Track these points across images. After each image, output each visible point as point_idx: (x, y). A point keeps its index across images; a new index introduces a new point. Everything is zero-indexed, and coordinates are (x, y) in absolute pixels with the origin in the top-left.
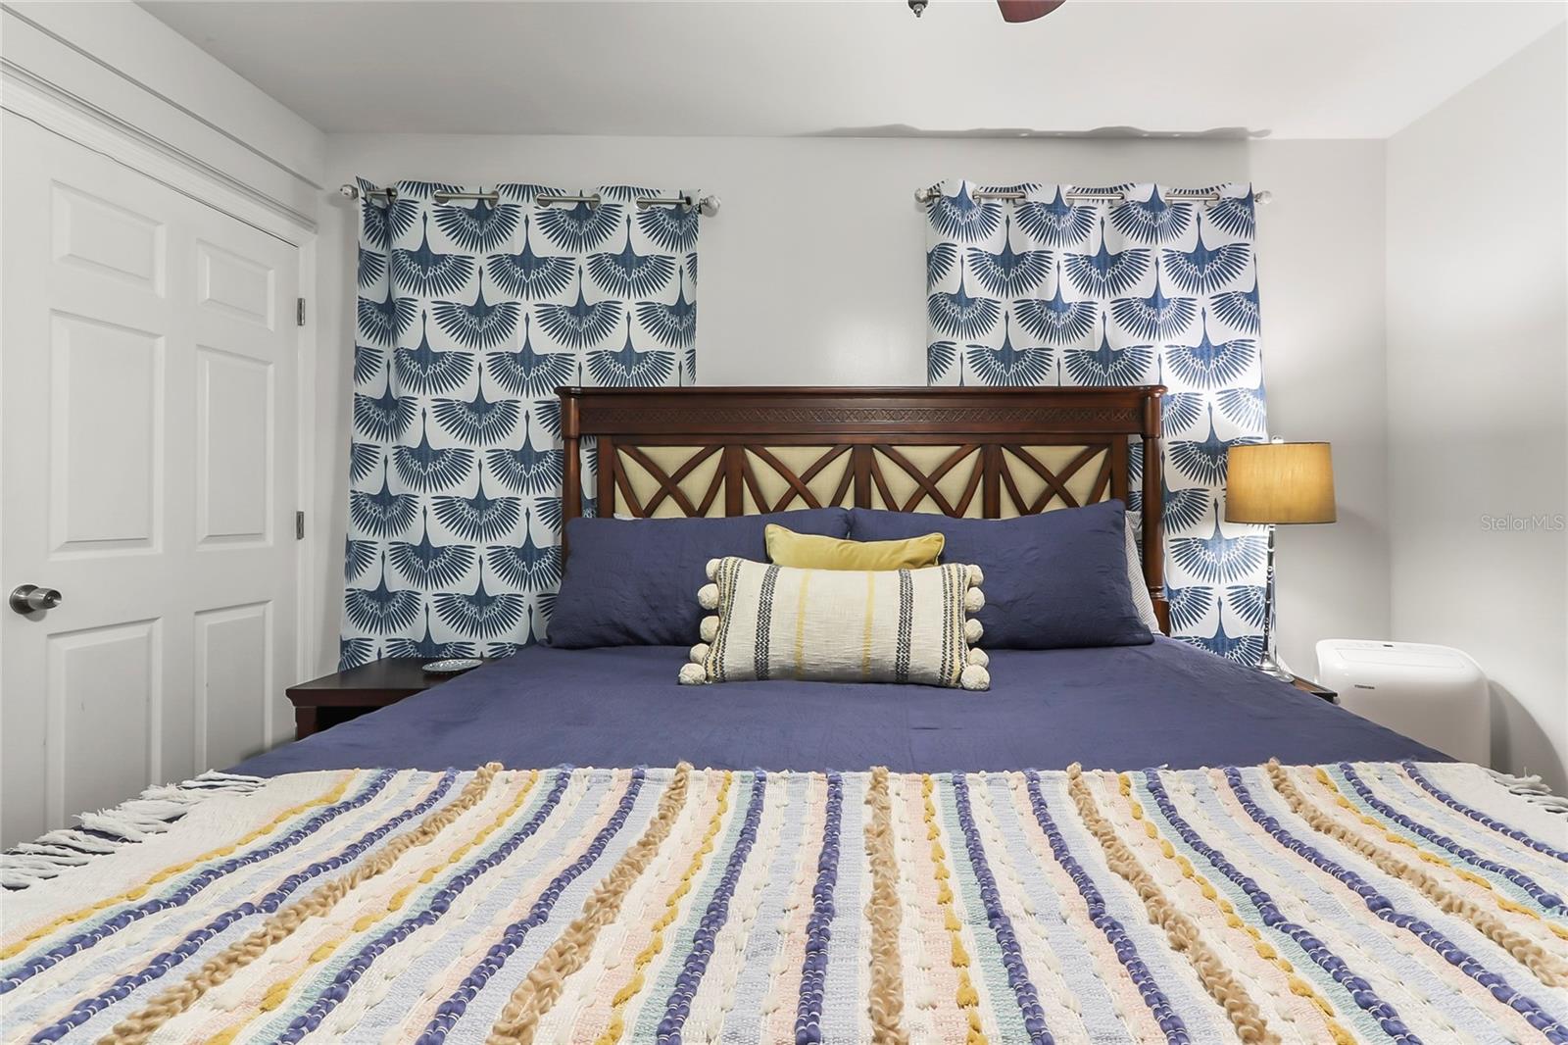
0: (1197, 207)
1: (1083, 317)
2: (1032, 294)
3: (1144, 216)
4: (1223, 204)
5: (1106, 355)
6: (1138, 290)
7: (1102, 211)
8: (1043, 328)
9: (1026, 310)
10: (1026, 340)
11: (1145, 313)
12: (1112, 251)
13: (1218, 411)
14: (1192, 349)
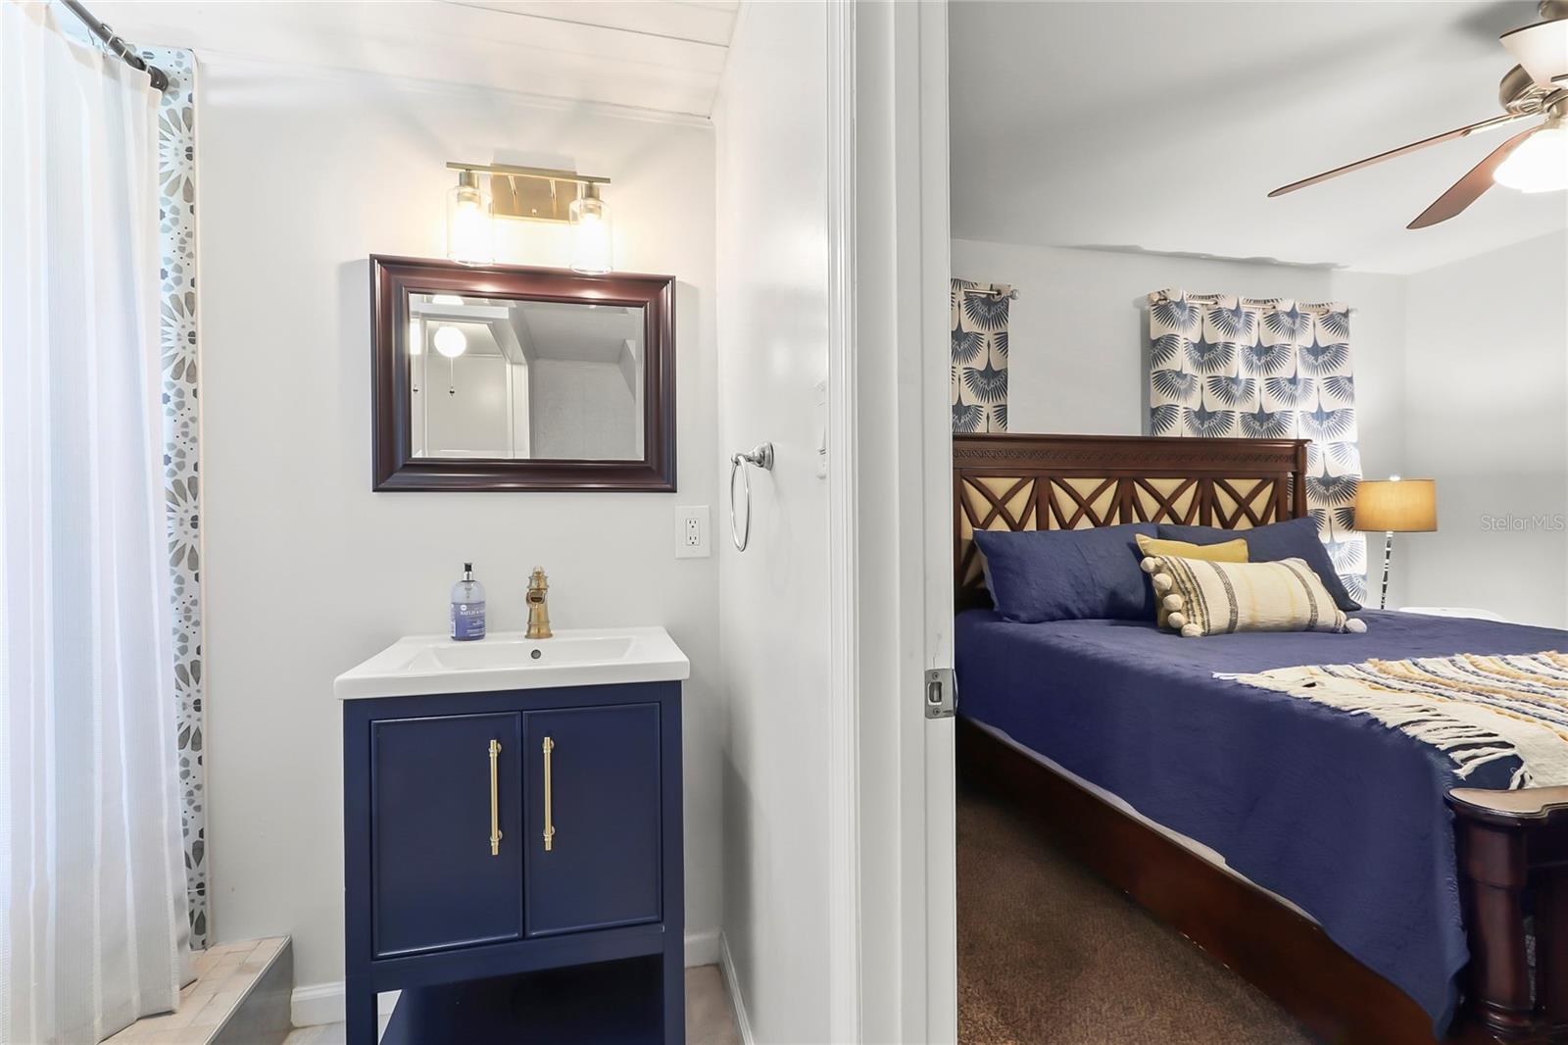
0: (1313, 317)
1: (1248, 390)
2: (1221, 372)
3: (1286, 321)
4: (1332, 316)
5: (1262, 417)
6: (1283, 372)
7: (1258, 316)
8: (1229, 396)
9: (1216, 383)
10: (1216, 404)
11: (1288, 388)
12: (1266, 345)
13: (1330, 457)
14: (1312, 414)
